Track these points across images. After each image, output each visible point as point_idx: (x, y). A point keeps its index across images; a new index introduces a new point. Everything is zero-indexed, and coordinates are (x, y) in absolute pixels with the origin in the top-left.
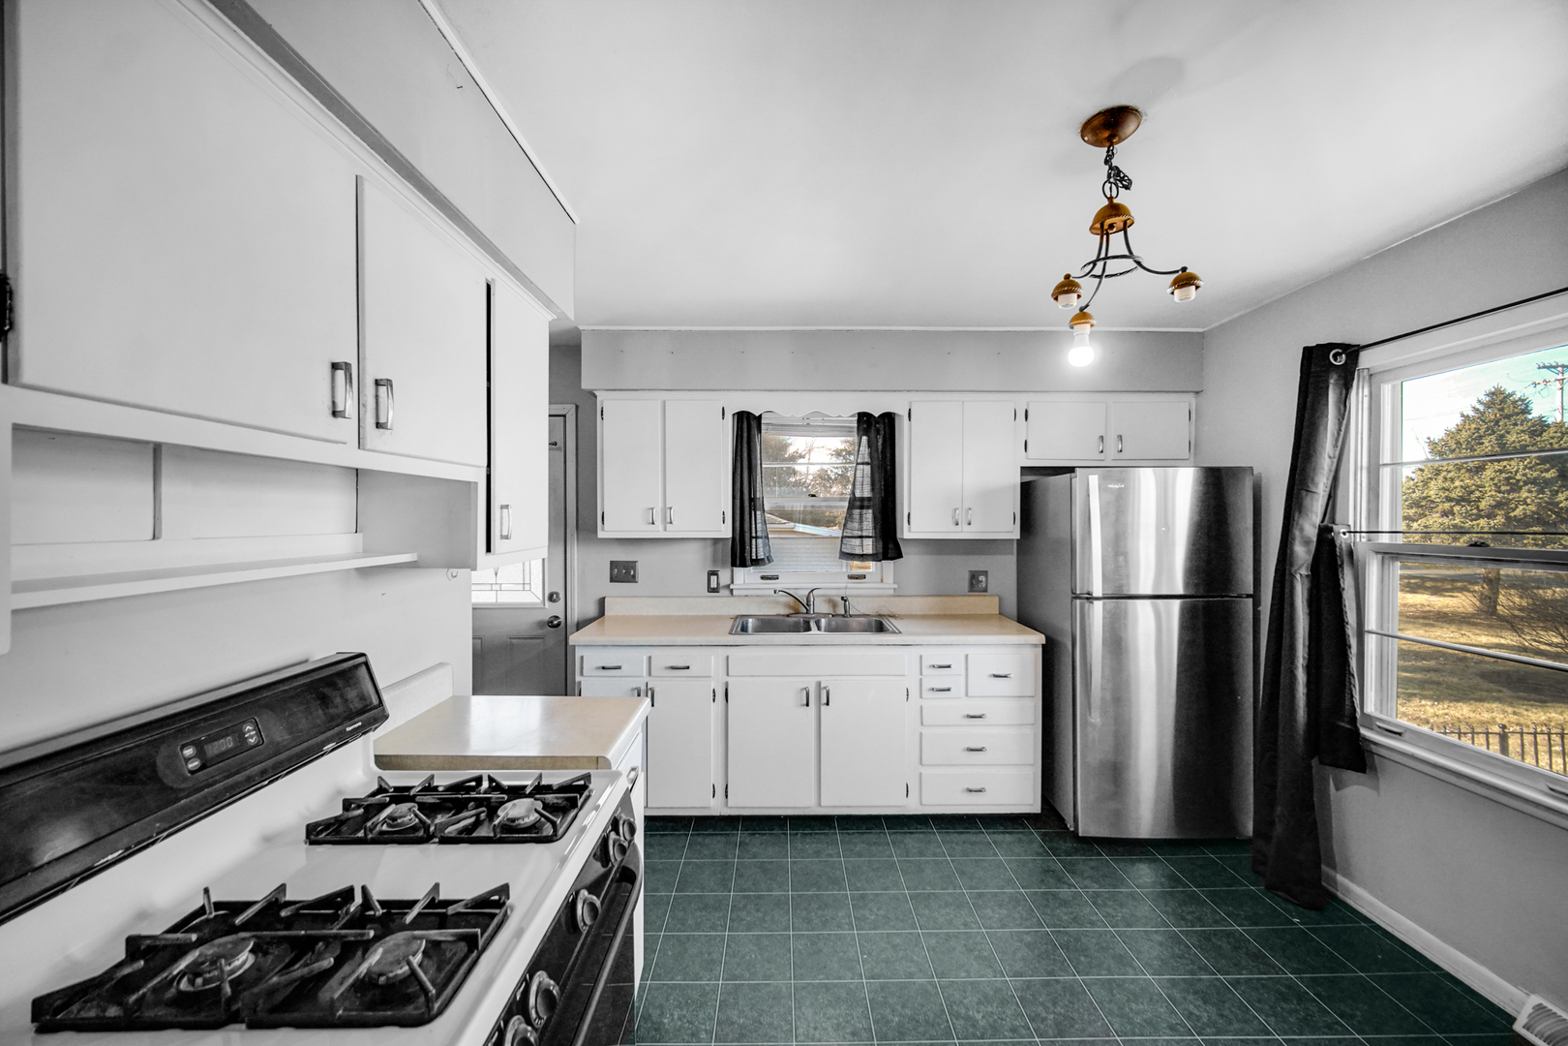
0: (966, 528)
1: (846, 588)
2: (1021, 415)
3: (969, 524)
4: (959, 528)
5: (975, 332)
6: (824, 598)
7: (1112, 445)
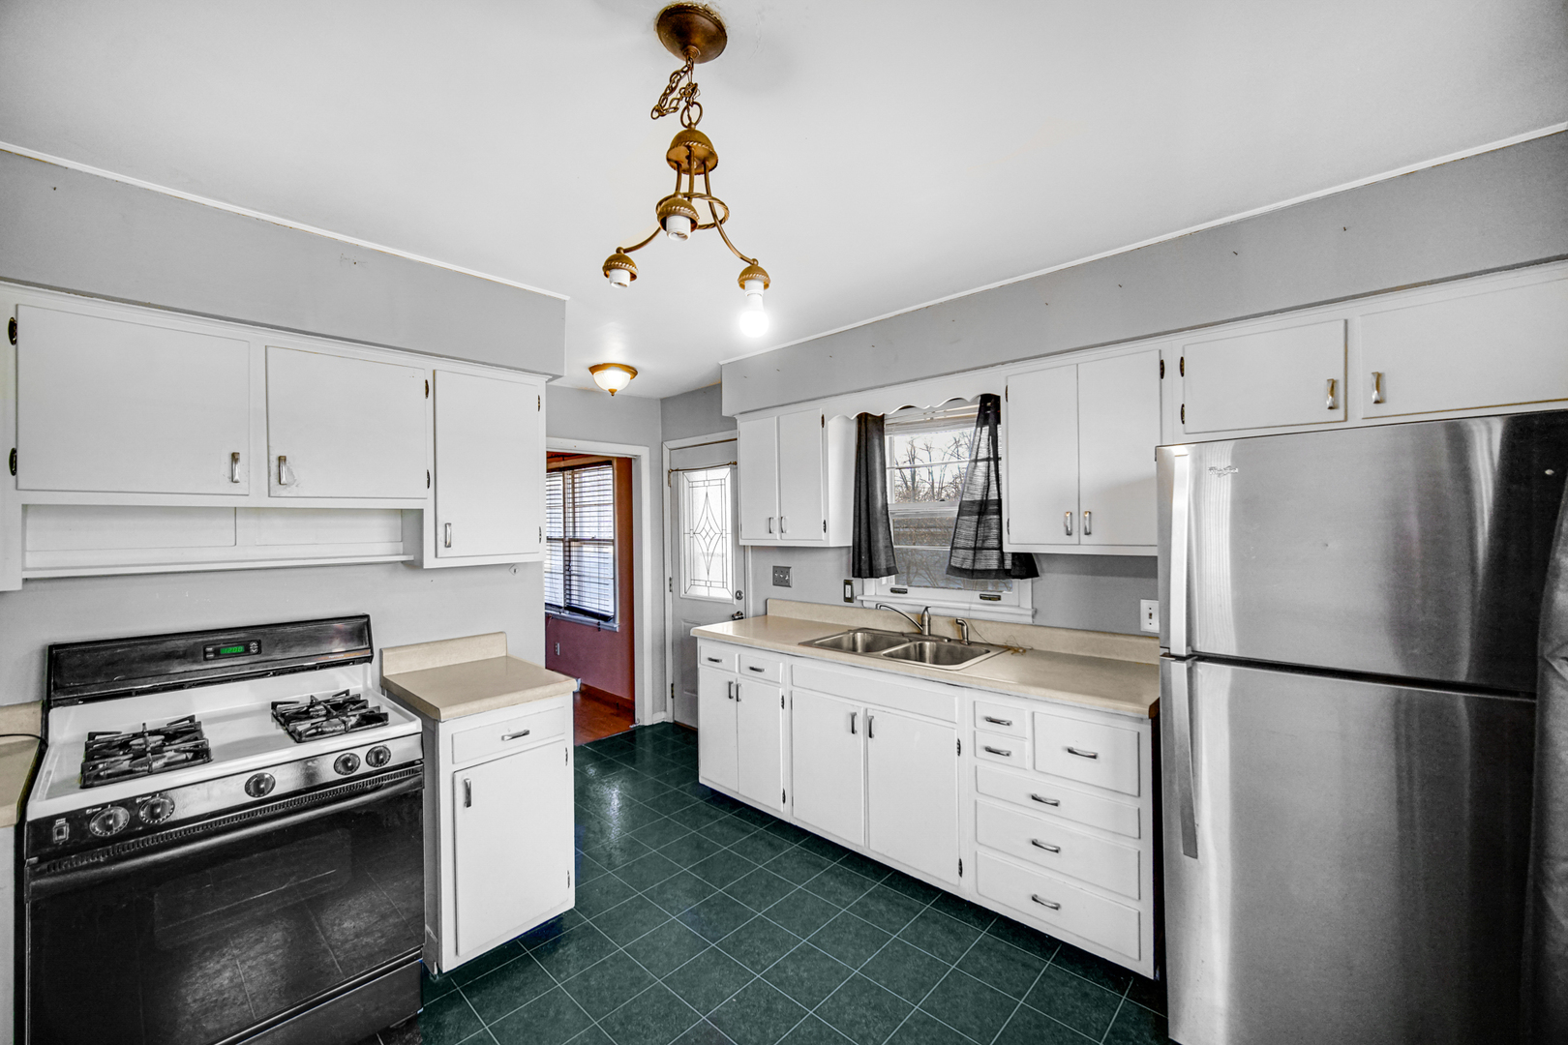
0: (1085, 539)
1: (970, 610)
2: (1172, 368)
3: (1088, 534)
4: (1074, 539)
5: (1084, 265)
6: (949, 619)
7: (1361, 396)
